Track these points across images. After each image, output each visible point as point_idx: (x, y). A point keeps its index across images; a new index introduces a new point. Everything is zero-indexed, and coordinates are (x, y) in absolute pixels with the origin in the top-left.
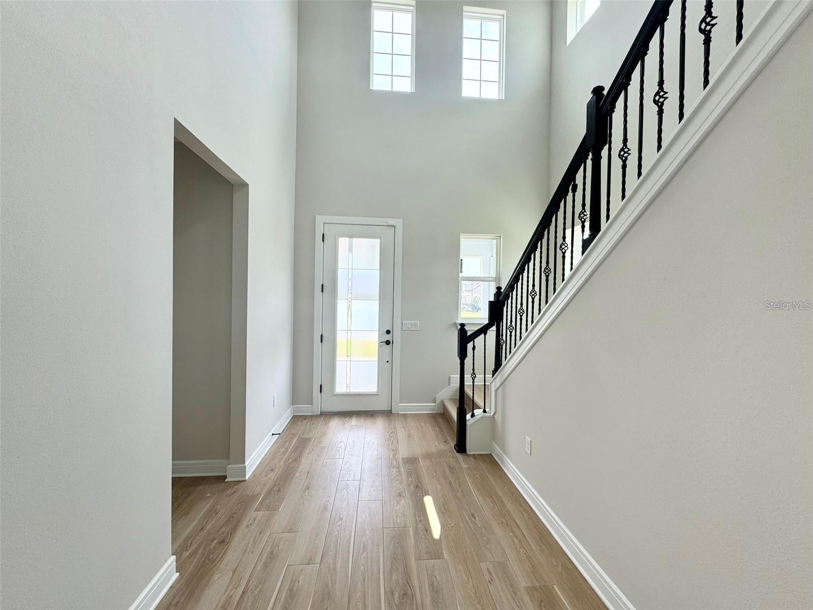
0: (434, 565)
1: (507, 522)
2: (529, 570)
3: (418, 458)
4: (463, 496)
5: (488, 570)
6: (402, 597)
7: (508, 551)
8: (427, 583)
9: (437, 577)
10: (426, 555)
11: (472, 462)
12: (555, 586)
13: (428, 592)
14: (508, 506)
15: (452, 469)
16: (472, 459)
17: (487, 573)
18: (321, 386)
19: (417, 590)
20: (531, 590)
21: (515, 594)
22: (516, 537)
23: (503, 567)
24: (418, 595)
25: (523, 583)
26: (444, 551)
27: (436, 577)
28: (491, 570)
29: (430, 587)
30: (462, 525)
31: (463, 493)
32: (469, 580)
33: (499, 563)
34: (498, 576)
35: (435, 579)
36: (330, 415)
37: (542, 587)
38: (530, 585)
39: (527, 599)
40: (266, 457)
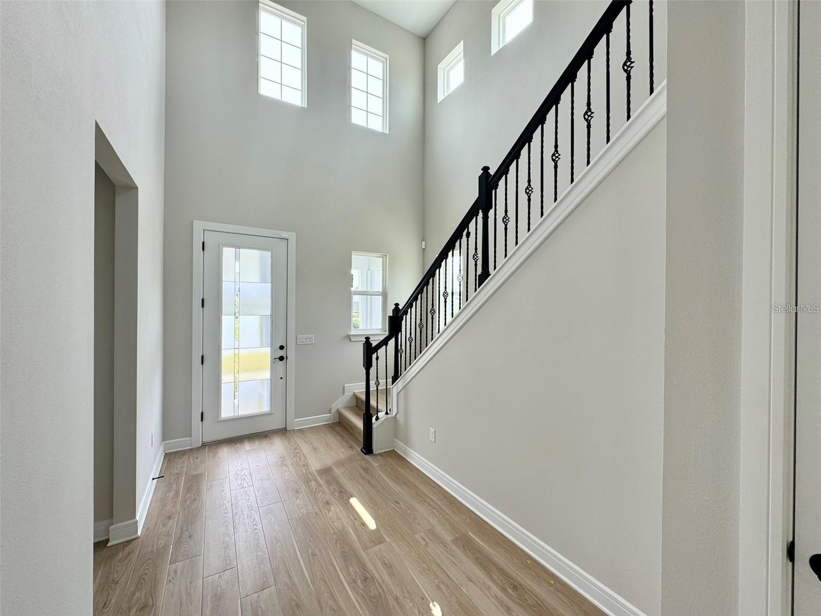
0: (380, 550)
1: (424, 499)
2: (450, 528)
3: (331, 467)
4: (384, 489)
5: (422, 538)
6: (364, 582)
7: (431, 521)
8: (380, 564)
9: (387, 557)
10: (370, 544)
11: (380, 459)
12: (469, 533)
13: (383, 570)
14: (421, 488)
15: (365, 470)
16: (380, 457)
17: (422, 540)
18: (202, 413)
19: (374, 572)
20: (455, 541)
21: (446, 547)
22: (434, 508)
23: (432, 533)
24: (376, 575)
25: (448, 538)
26: (385, 536)
27: (385, 557)
28: (425, 538)
29: (384, 566)
30: (390, 512)
31: (383, 487)
32: (411, 550)
33: (428, 530)
34: (430, 539)
35: (385, 559)
36: (215, 444)
37: (462, 536)
38: (454, 538)
39: (454, 548)
40: (152, 506)
